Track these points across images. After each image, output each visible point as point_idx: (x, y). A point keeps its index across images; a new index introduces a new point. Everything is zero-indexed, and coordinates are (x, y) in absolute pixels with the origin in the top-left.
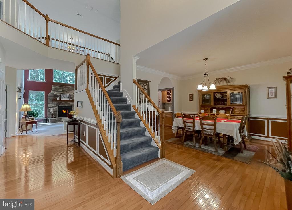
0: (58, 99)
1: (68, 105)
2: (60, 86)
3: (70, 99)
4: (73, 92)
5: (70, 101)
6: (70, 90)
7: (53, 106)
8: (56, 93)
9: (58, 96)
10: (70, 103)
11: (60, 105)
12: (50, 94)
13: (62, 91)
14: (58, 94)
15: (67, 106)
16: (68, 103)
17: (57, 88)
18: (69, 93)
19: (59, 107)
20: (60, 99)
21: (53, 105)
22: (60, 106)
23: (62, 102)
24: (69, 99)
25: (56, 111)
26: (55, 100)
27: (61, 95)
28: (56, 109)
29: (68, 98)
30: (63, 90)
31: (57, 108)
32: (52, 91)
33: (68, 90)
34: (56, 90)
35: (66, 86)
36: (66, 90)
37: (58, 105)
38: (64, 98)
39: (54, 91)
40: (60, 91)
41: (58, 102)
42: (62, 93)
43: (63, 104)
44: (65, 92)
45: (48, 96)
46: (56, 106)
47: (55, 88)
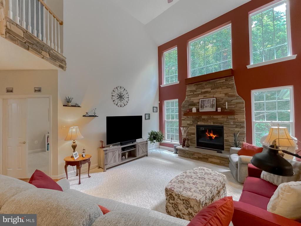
0: (194, 110)
1: (214, 123)
2: (197, 85)
3: (217, 110)
4: (225, 92)
5: (216, 113)
6: (218, 88)
7: (188, 124)
8: (192, 99)
9: (193, 104)
10: (219, 117)
11: (198, 121)
12: (184, 102)
13: (202, 93)
14: (195, 100)
15: (212, 124)
16: (213, 119)
17: (194, 89)
18: (215, 96)
19: (198, 127)
20: (198, 110)
21: (189, 122)
22: (199, 123)
23: (203, 117)
24: (214, 110)
25: (193, 134)
26: (188, 113)
27: (199, 103)
28: (193, 129)
29: (212, 106)
30: (203, 91)
31: (195, 128)
32: (186, 97)
33: (213, 89)
34: (192, 93)
35: (208, 82)
36: (209, 90)
37: (196, 122)
38: (206, 107)
39: (189, 95)
40: (198, 94)
41: (194, 117)
42: (201, 97)
43: (204, 119)
44: (207, 95)
45: (182, 105)
46: (193, 124)
47: (190, 91)
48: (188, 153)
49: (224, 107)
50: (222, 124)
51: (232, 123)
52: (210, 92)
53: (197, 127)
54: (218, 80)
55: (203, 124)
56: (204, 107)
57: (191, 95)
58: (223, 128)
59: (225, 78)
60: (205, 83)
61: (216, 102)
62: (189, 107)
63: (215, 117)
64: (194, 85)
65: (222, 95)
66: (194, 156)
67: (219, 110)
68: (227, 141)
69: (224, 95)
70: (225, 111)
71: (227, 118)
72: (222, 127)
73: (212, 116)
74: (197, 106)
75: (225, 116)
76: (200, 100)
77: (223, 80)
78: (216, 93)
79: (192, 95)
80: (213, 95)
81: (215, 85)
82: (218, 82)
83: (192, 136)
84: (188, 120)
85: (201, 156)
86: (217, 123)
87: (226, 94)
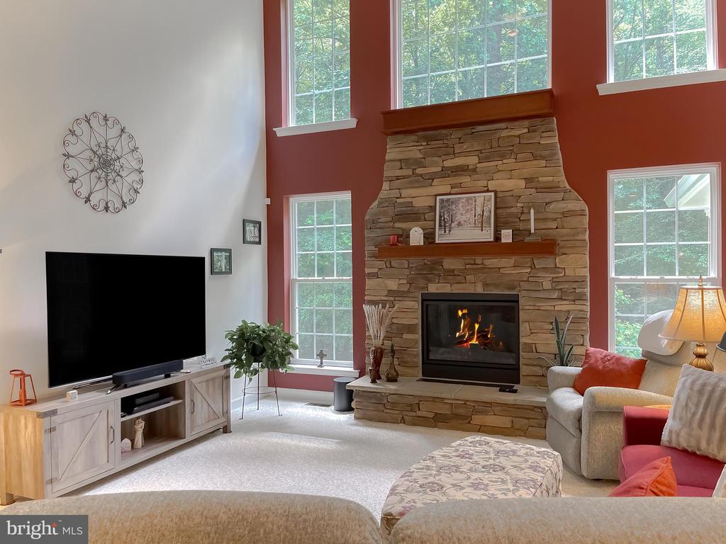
0: (416, 237)
1: (486, 285)
2: (429, 139)
3: (497, 236)
4: (527, 173)
5: (495, 247)
6: (502, 156)
7: (390, 293)
8: (405, 192)
9: (413, 215)
10: (505, 264)
11: (430, 281)
12: (376, 203)
13: (446, 173)
14: (420, 197)
15: (479, 289)
16: (484, 269)
17: (415, 153)
18: (492, 184)
19: (429, 302)
20: (429, 237)
21: (393, 285)
22: (433, 288)
23: (449, 263)
24: (487, 235)
25: (410, 329)
26: (396, 247)
27: (433, 208)
28: (411, 312)
29: (482, 222)
30: (449, 163)
31: (416, 305)
32: (386, 186)
33: (488, 159)
34: (409, 172)
35: (468, 130)
36: (472, 161)
37: (422, 283)
38: (459, 224)
39: (398, 178)
40: (432, 178)
41: (416, 262)
42: (441, 186)
43: (451, 272)
44: (466, 180)
45: (367, 218)
46: (408, 291)
47: (400, 160)
48: (394, 405)
49: (521, 226)
50: (513, 288)
51: (547, 285)
52: (475, 170)
53: (423, 300)
54: (502, 125)
55: (447, 289)
56: (453, 225)
57: (404, 177)
58: (517, 302)
59: (526, 123)
60: (457, 134)
61: (496, 208)
62: (397, 225)
63: (492, 262)
64: (413, 137)
65: (516, 184)
66: (419, 413)
67: (507, 236)
68: (531, 348)
69: (523, 183)
70: (528, 239)
71: (533, 267)
72: (515, 300)
73: (479, 261)
74: (425, 220)
75: (527, 259)
76: (438, 198)
77: (520, 129)
78: (496, 176)
79: (408, 177)
80: (484, 183)
81: (495, 144)
82: (504, 133)
83: (405, 336)
84: (389, 277)
85: (445, 410)
86: (497, 286)
87: (529, 180)
